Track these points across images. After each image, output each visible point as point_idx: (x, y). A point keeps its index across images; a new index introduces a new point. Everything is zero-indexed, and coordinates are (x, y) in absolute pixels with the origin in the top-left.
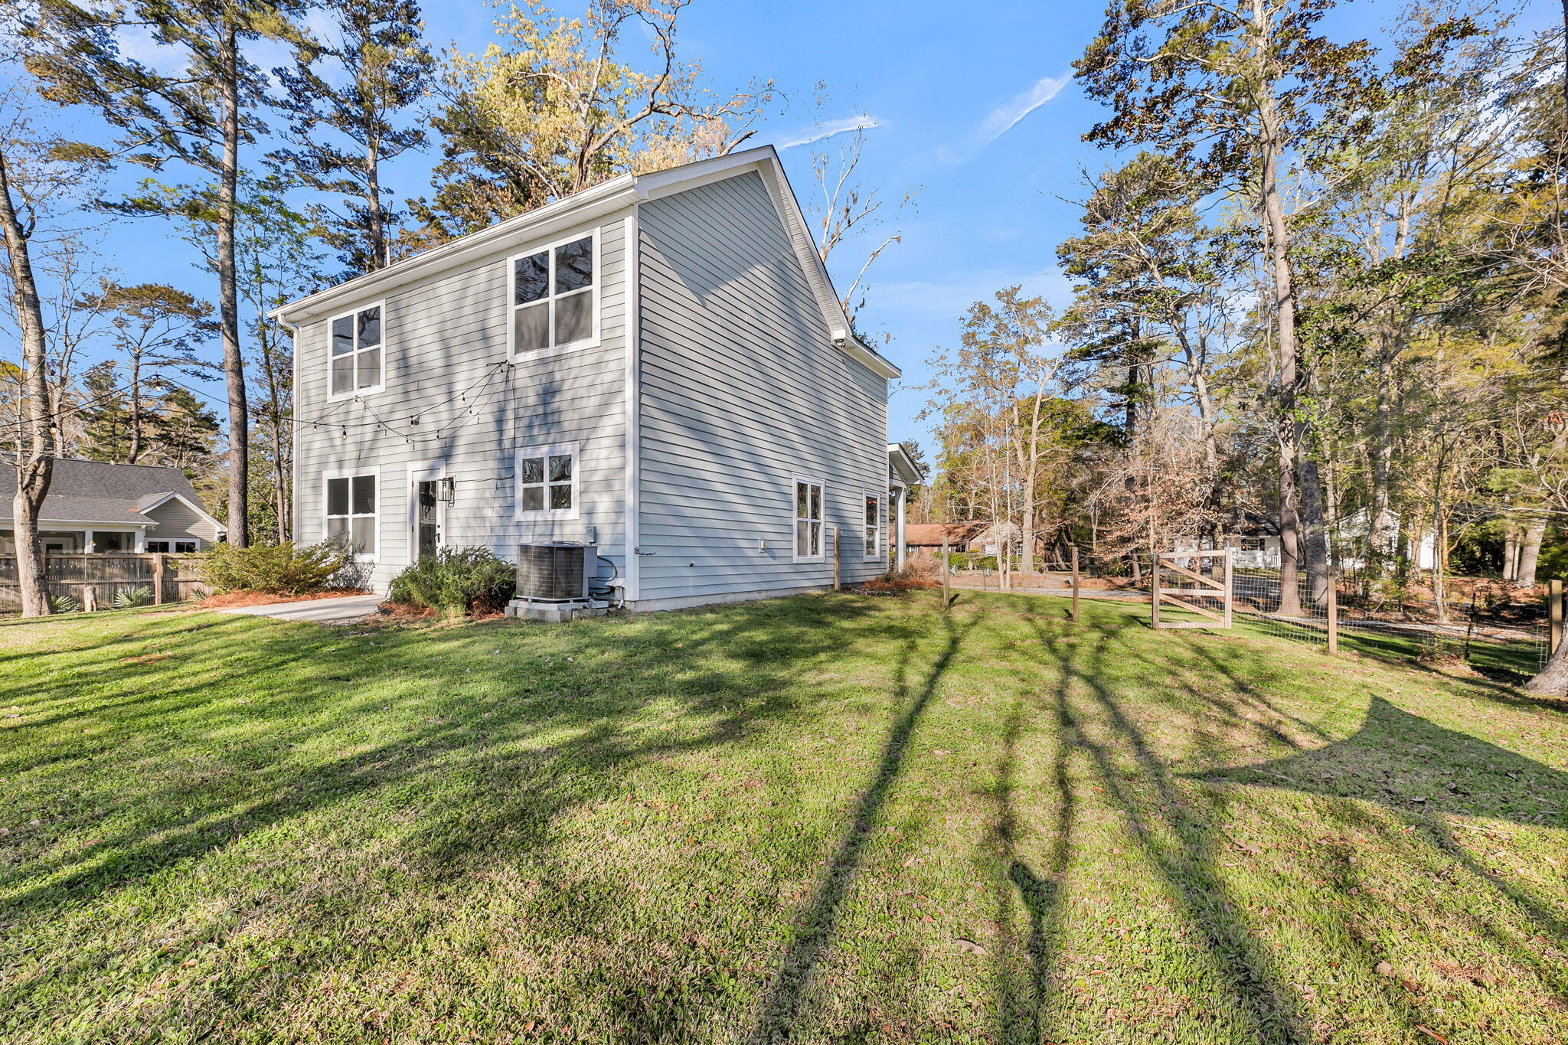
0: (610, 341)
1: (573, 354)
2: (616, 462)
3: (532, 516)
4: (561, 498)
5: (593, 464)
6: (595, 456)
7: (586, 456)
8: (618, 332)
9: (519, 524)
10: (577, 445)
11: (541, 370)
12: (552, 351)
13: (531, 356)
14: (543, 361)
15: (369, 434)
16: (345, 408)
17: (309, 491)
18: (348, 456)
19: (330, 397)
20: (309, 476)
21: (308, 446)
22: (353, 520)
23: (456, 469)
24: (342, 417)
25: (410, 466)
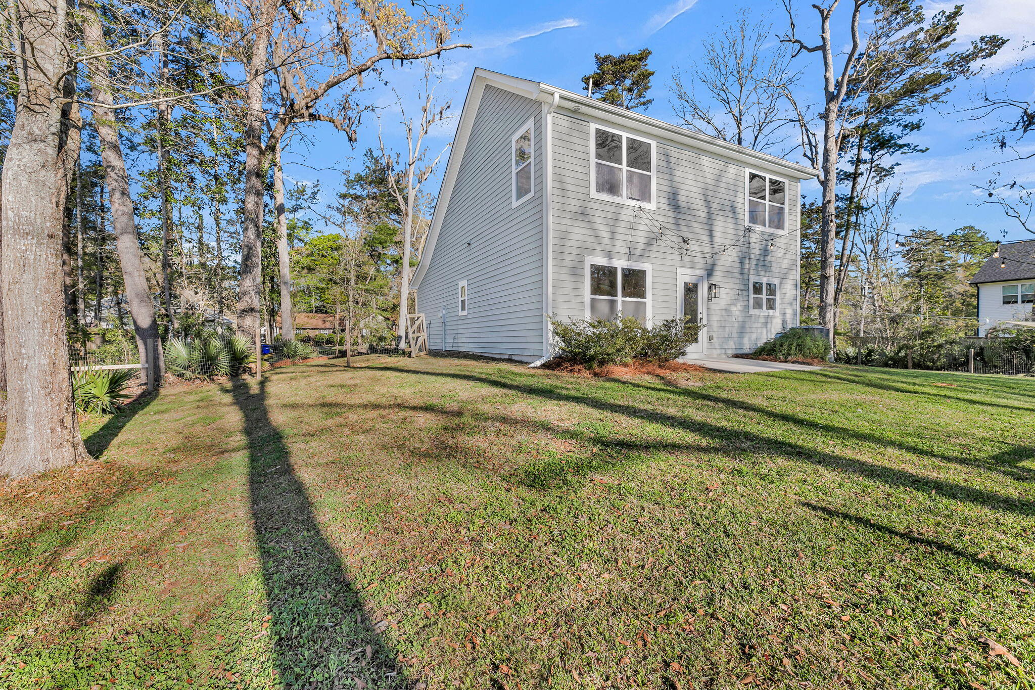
1: (777, 235)
3: (758, 313)
7: (783, 286)
9: (751, 316)
10: (780, 281)
11: (761, 237)
12: (768, 229)
13: (759, 228)
14: (763, 233)
15: (641, 238)
16: (613, 209)
17: (565, 270)
18: (617, 249)
19: (593, 193)
20: (566, 257)
21: (563, 228)
22: (623, 302)
23: (716, 279)
24: (609, 215)
25: (680, 270)
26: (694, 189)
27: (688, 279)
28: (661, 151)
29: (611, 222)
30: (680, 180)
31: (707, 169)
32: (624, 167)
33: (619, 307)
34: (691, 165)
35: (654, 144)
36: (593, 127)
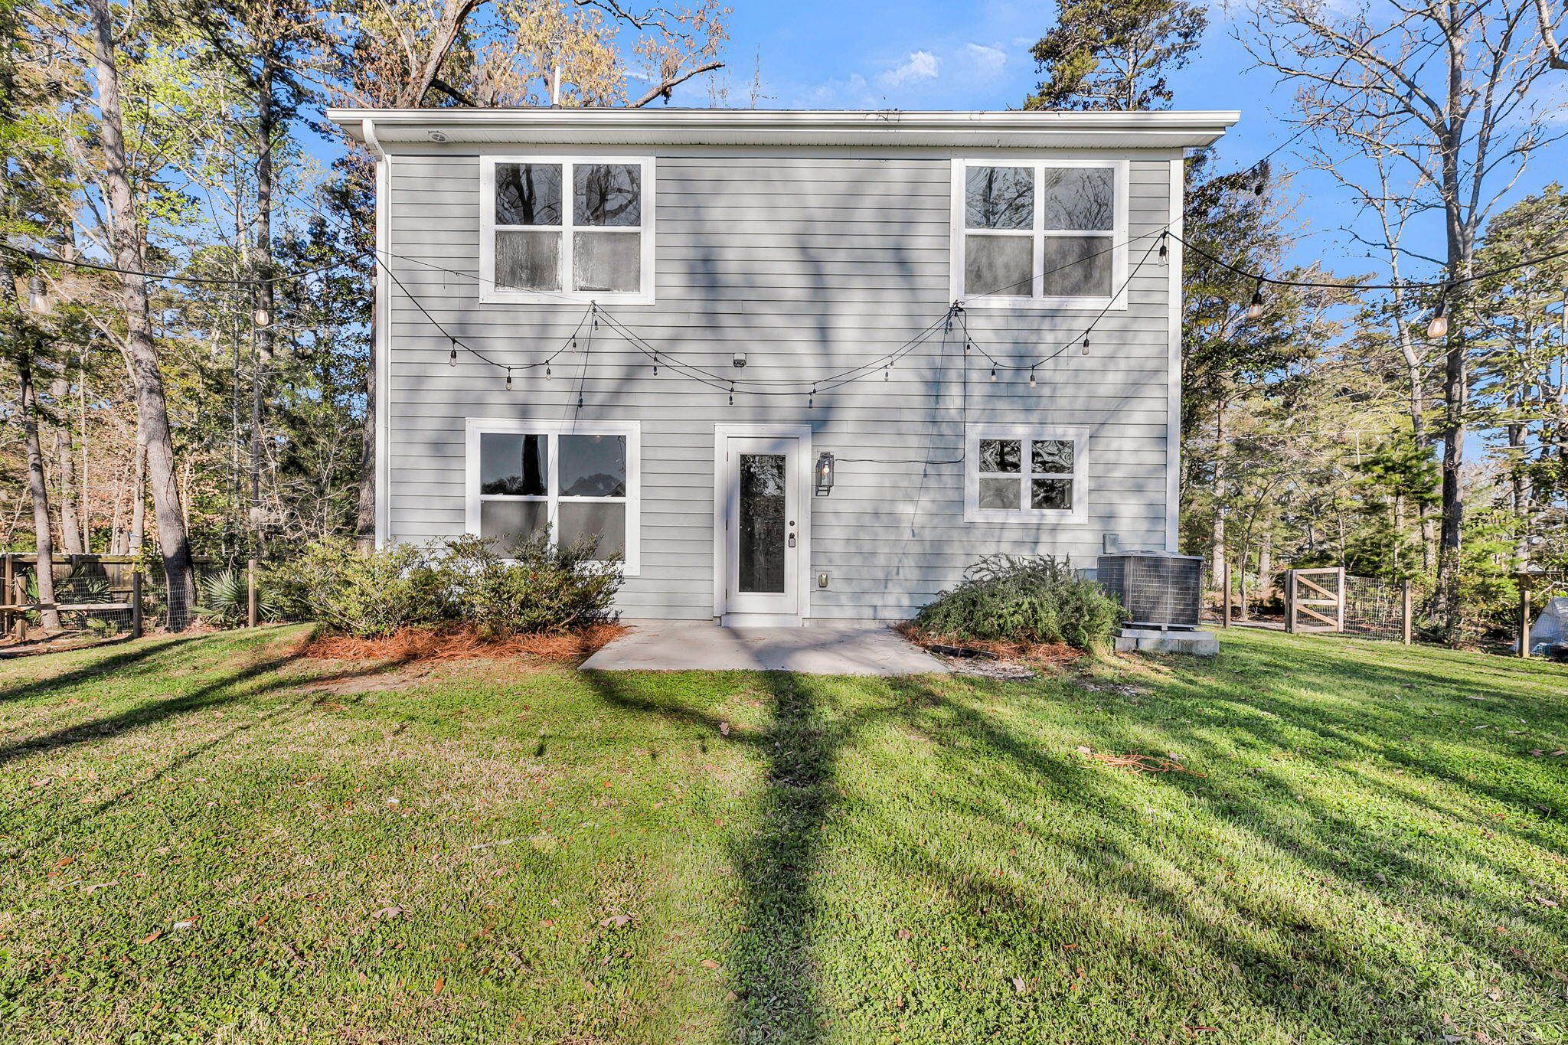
0: (1146, 308)
1: (1076, 314)
2: (1155, 458)
3: (997, 516)
4: (1053, 495)
5: (1111, 457)
6: (1115, 445)
7: (1102, 444)
8: (1157, 298)
9: (970, 527)
10: (1087, 431)
11: (1014, 324)
12: (1039, 301)
13: (1001, 302)
14: (1020, 314)
15: (608, 369)
16: (536, 318)
17: (418, 450)
18: (544, 398)
19: (488, 292)
20: (421, 424)
21: (415, 370)
22: (561, 505)
23: (837, 441)
24: (527, 332)
25: (721, 430)
26: (769, 241)
27: (748, 447)
28: (667, 173)
29: (531, 345)
30: (722, 227)
31: (809, 188)
32: (568, 226)
33: (553, 515)
34: (759, 187)
35: (648, 166)
36: (488, 164)
